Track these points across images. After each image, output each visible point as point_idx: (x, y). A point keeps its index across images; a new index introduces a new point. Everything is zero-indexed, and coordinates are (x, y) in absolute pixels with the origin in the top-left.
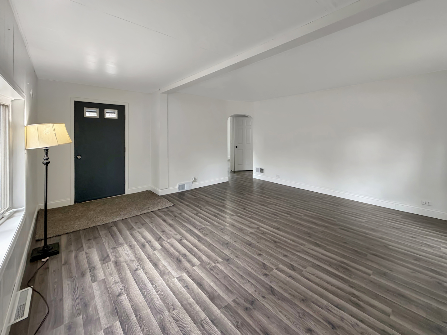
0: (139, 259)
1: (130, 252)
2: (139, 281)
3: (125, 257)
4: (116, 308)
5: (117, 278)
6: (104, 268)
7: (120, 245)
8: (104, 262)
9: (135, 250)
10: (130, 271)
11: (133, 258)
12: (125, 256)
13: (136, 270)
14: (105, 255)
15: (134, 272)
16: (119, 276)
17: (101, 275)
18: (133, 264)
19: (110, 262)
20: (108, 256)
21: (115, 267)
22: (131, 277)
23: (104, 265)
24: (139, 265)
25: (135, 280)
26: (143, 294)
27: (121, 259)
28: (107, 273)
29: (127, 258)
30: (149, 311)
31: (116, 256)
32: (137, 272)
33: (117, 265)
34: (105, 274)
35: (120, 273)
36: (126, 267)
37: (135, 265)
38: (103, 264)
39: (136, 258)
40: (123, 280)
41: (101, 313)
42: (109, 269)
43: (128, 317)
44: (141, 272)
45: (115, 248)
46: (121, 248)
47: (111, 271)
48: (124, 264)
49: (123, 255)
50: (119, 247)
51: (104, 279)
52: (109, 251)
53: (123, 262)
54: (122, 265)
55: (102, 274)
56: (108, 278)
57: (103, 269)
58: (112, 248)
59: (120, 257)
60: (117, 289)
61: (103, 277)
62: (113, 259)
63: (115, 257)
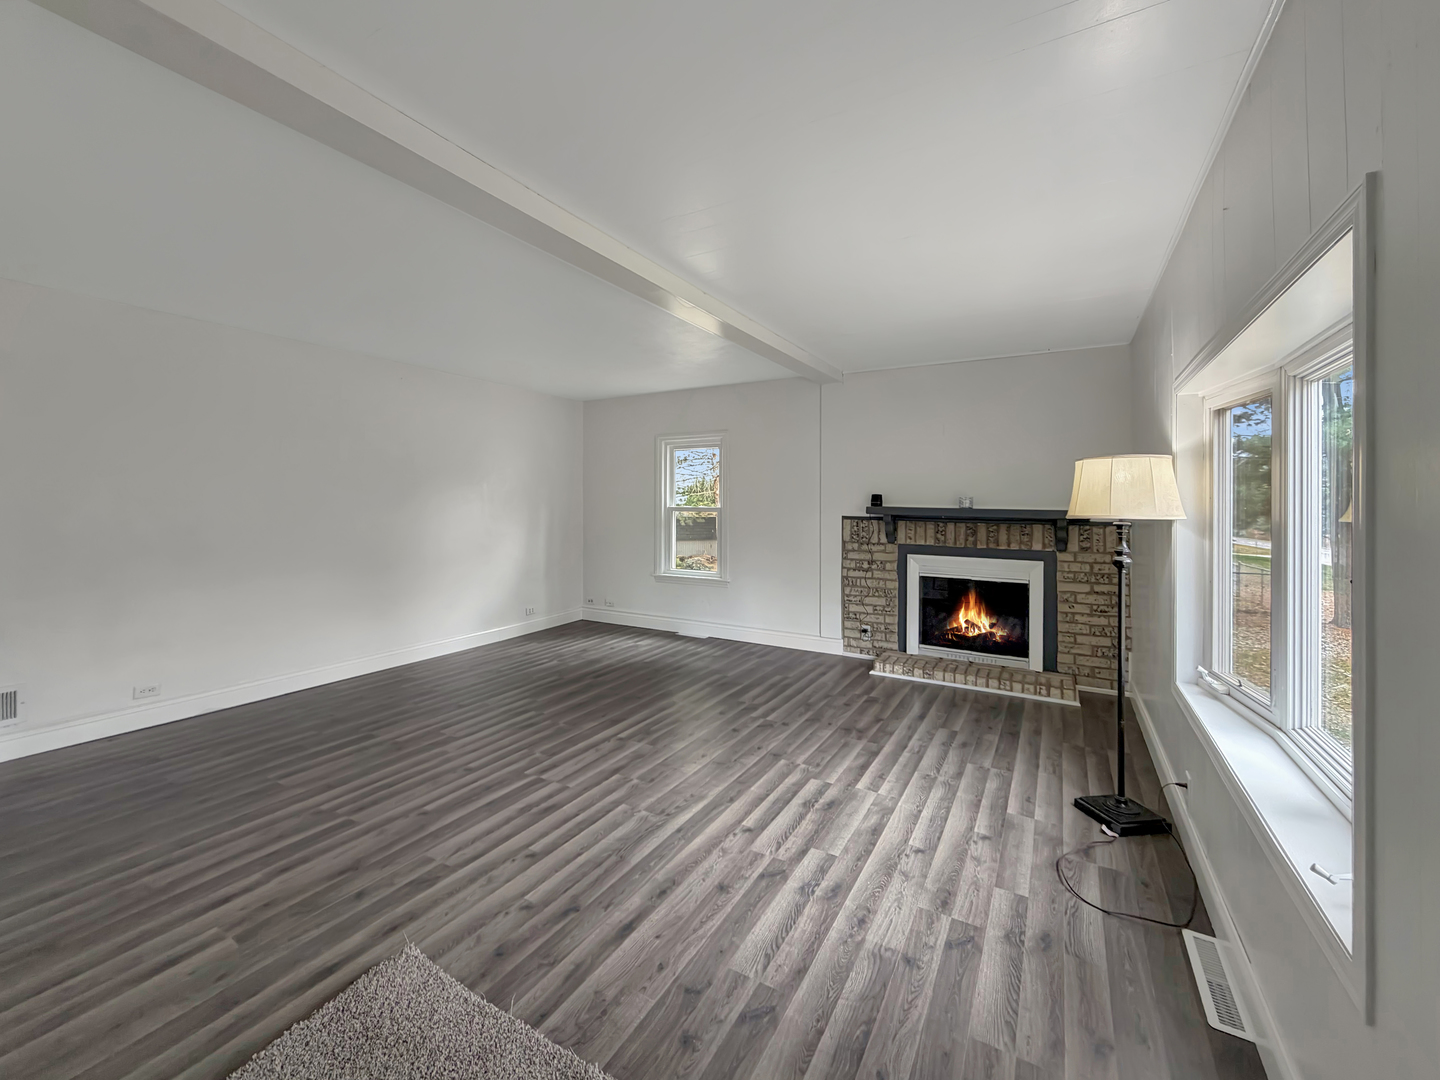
0: (889, 868)
1: (887, 902)
2: (935, 831)
3: (910, 898)
4: (1002, 826)
5: (970, 866)
6: (983, 915)
7: (881, 956)
8: (972, 934)
9: (867, 900)
10: (932, 859)
11: (897, 879)
12: (908, 900)
13: (918, 851)
14: (955, 953)
15: (928, 850)
16: (962, 867)
17: (1000, 901)
18: (911, 867)
19: (956, 917)
20: (949, 945)
21: (955, 895)
22: (941, 847)
23: (978, 923)
24: (903, 856)
25: (939, 838)
26: (948, 812)
27: (924, 903)
28: (983, 893)
29: (908, 892)
30: (959, 794)
31: (930, 924)
32: (922, 847)
33: (946, 894)
34: (990, 896)
35: (956, 871)
36: (932, 874)
37: (910, 863)
38: (980, 930)
39: (889, 875)
40: (960, 855)
41: (1029, 840)
42: (972, 902)
43: (993, 807)
44: (916, 840)
45: (908, 961)
46: (889, 942)
47: (971, 891)
48: (929, 884)
49: (911, 910)
50: (893, 951)
51: (996, 886)
52: (933, 961)
53: (926, 890)
54: (937, 886)
55: (995, 902)
56: (986, 880)
57: (987, 915)
58: (919, 968)
59: (921, 910)
60: (982, 848)
61: (997, 891)
62: (944, 923)
63: (933, 923)
